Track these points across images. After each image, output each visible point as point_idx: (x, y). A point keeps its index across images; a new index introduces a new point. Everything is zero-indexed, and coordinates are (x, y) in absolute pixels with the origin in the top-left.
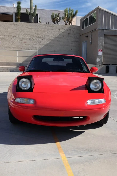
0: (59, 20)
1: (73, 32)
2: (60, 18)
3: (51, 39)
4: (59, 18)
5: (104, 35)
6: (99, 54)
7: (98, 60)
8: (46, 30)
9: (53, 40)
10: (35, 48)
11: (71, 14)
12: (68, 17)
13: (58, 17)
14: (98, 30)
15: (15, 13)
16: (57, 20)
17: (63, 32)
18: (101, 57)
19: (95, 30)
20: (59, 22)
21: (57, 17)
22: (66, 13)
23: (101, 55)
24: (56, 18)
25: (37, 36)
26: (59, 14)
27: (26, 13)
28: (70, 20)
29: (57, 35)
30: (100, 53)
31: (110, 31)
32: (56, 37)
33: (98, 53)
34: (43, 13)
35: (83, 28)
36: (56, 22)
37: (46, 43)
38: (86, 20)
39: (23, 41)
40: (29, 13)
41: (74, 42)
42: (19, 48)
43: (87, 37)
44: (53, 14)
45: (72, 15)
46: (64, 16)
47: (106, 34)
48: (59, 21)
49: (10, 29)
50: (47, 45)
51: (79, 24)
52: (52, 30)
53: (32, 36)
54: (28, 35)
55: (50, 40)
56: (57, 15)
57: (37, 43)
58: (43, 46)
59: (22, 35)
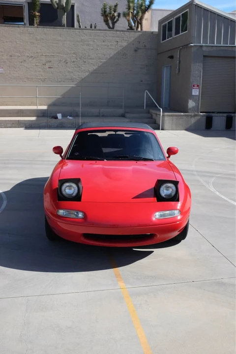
0: (117, 18)
1: (145, 46)
2: (119, 15)
3: (101, 60)
4: (116, 14)
5: (204, 56)
6: (193, 94)
7: (191, 104)
8: (91, 43)
9: (105, 63)
10: (71, 79)
11: (141, 5)
12: (135, 12)
13: (115, 12)
14: (192, 46)
15: (28, 3)
16: (113, 18)
17: (126, 47)
18: (198, 99)
19: (186, 46)
20: (116, 22)
21: (113, 12)
22: (131, 5)
23: (197, 96)
24: (110, 13)
25: (74, 55)
26: (116, 6)
27: (50, 3)
28: (139, 18)
29: (112, 53)
30: (195, 92)
31: (215, 48)
32: (111, 56)
33: (192, 90)
34: (84, 3)
35: (164, 38)
36: (110, 22)
37: (92, 68)
38: (170, 23)
39: (48, 65)
40: (57, 4)
41: (147, 66)
42: (40, 80)
43: (172, 57)
44: (105, 6)
45: (143, 8)
46: (126, 10)
47: (206, 55)
48: (118, 20)
49: (21, 42)
50: (94, 72)
51: (155, 29)
52: (103, 43)
53: (65, 56)
54: (58, 54)
55: (100, 64)
56: (113, 7)
57: (75, 69)
58: (87, 74)
59: (44, 55)
